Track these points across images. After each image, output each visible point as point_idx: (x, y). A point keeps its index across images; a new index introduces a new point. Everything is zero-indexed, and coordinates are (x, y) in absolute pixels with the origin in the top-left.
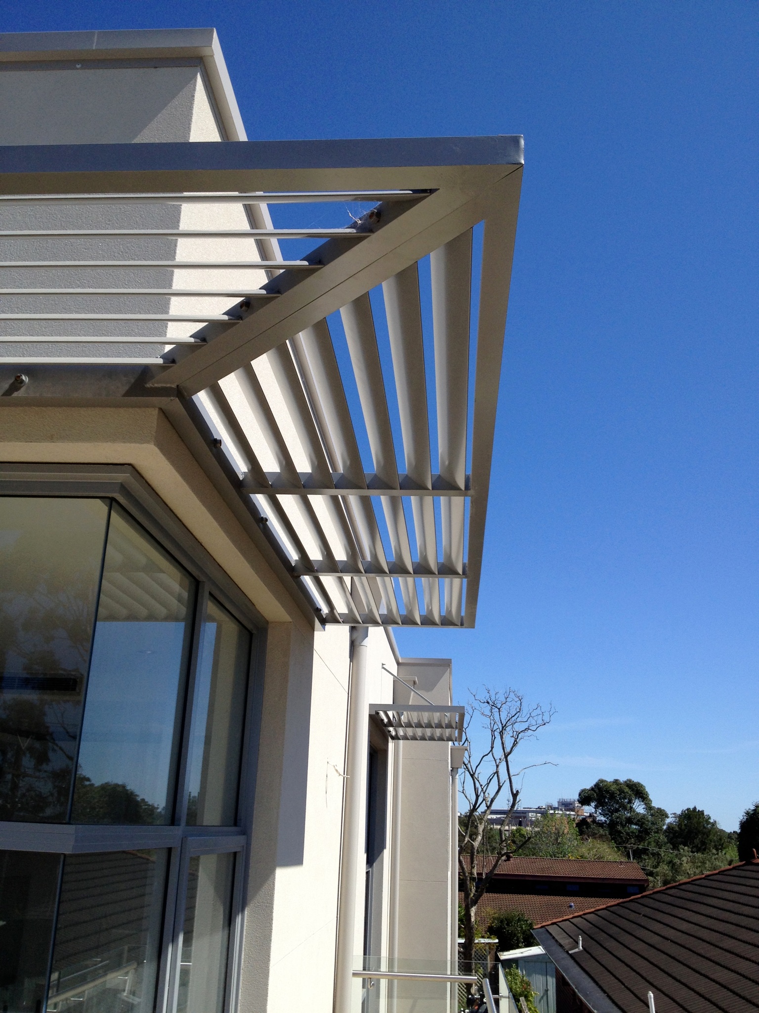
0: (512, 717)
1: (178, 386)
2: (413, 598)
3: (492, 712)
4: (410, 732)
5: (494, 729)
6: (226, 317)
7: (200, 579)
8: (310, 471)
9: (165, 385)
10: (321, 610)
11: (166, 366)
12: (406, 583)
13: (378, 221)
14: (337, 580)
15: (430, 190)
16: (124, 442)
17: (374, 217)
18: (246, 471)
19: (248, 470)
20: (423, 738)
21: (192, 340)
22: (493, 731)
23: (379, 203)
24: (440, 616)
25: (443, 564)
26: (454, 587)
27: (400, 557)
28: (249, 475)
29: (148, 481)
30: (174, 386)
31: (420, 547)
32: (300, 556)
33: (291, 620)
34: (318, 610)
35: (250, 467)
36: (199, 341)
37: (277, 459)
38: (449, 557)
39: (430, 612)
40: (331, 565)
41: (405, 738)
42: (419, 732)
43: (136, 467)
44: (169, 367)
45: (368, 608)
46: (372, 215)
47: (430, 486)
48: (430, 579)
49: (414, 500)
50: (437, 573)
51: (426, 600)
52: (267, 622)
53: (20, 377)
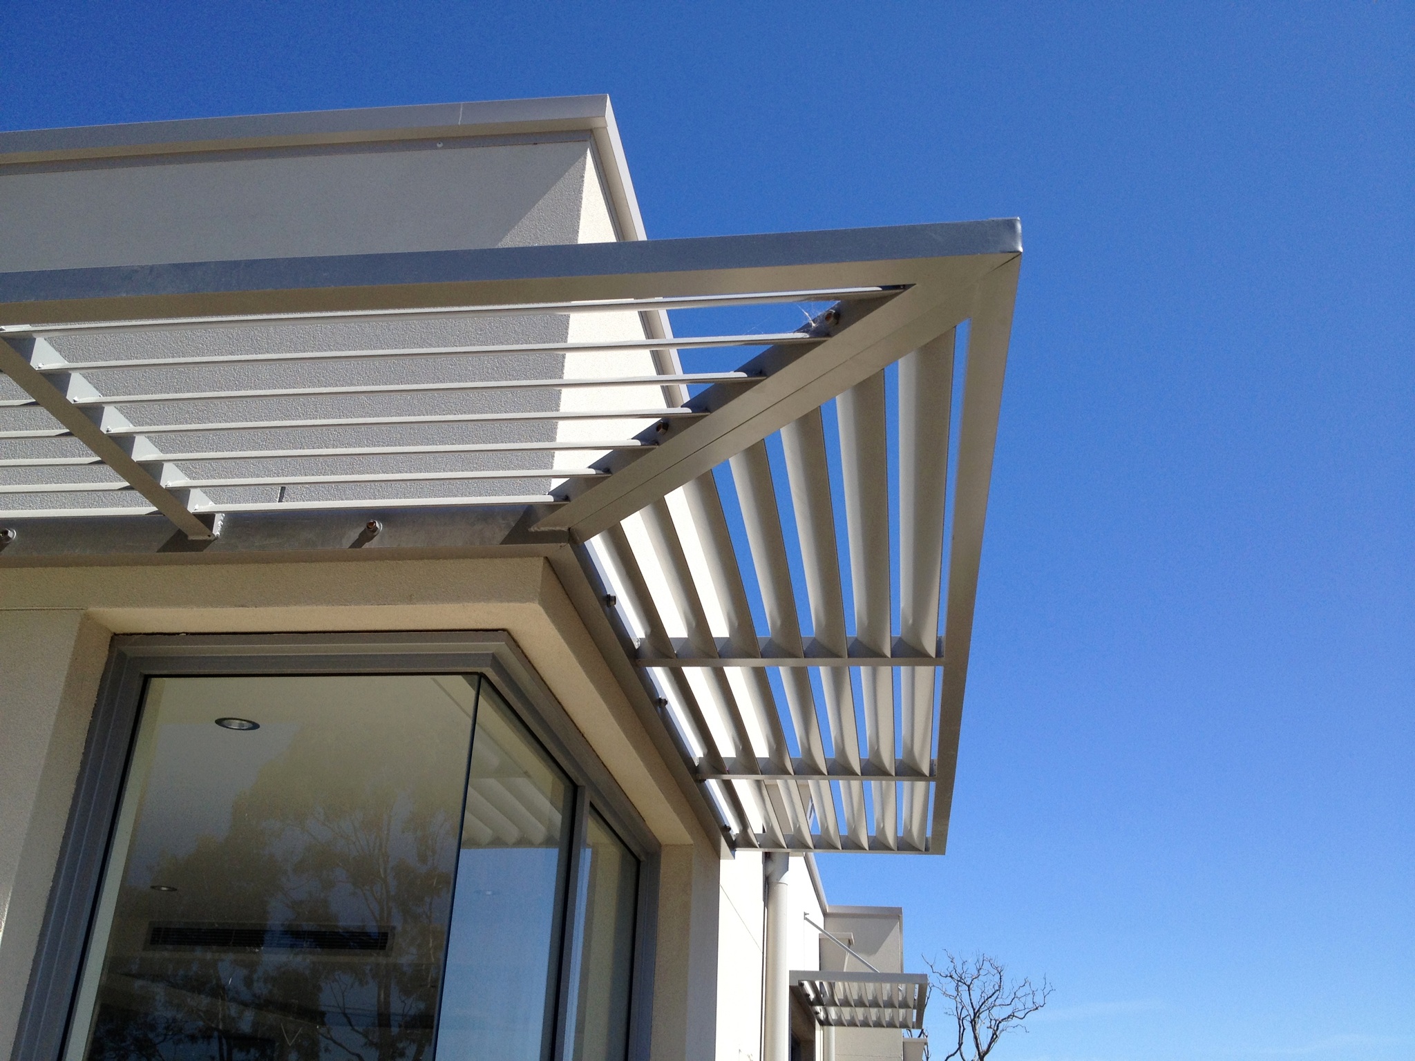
0: (988, 998)
1: (569, 529)
2: (859, 810)
3: (957, 990)
4: (846, 1013)
5: (963, 1016)
6: (638, 443)
7: (578, 784)
8: (728, 636)
9: (554, 529)
10: (730, 829)
11: (557, 505)
12: (849, 787)
13: (837, 323)
14: (754, 785)
15: (904, 286)
16: (501, 602)
17: (832, 319)
18: (644, 636)
19: (646, 636)
20: (865, 1024)
21: (593, 472)
22: (960, 1020)
23: (837, 302)
24: (897, 838)
25: (901, 761)
26: (919, 793)
27: (842, 752)
28: (647, 641)
29: (525, 651)
30: (565, 529)
31: (870, 738)
32: (706, 751)
33: (692, 842)
34: (727, 829)
35: (649, 631)
36: (602, 473)
37: (684, 620)
38: (910, 751)
39: (882, 831)
40: (747, 763)
41: (839, 1023)
42: (860, 1013)
43: (512, 634)
44: (561, 506)
45: (795, 827)
46: (828, 316)
47: (888, 652)
48: (884, 782)
49: (864, 671)
50: (894, 774)
51: (877, 814)
52: (660, 845)
53: (372, 523)
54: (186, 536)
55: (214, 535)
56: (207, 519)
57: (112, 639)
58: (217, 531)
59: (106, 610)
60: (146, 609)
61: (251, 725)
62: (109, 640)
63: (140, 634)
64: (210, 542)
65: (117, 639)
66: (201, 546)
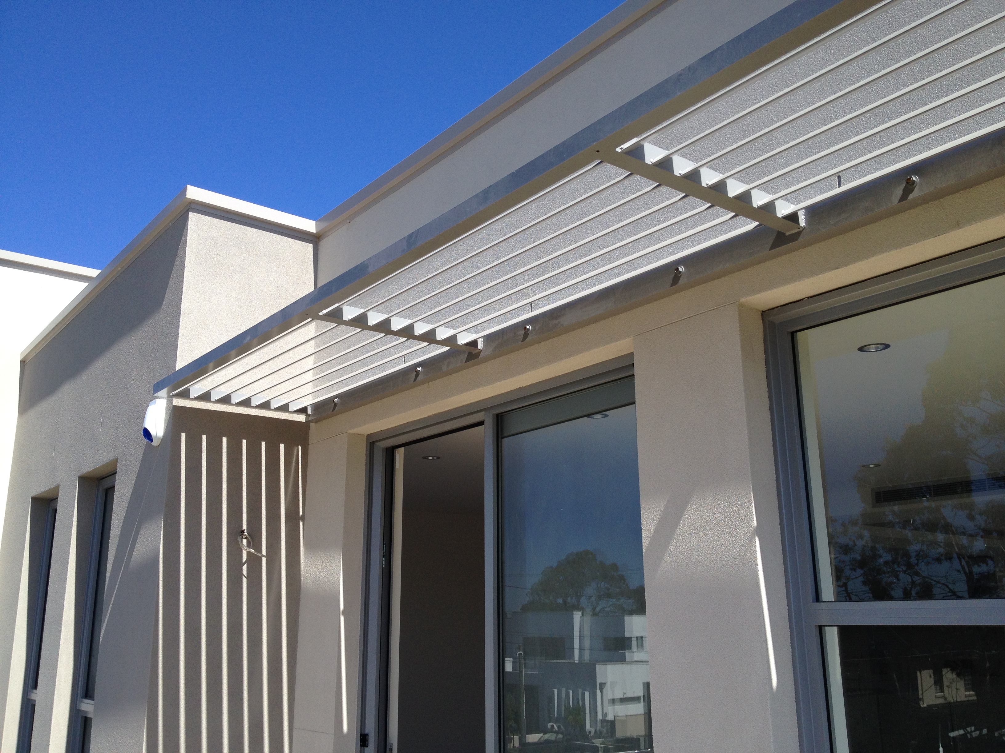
53: (910, 179)
54: (784, 234)
55: (802, 227)
56: (793, 217)
57: (762, 315)
58: (802, 223)
59: (751, 298)
60: (775, 290)
61: (884, 346)
62: (760, 316)
63: (778, 307)
64: (801, 232)
65: (766, 314)
66: (795, 237)
